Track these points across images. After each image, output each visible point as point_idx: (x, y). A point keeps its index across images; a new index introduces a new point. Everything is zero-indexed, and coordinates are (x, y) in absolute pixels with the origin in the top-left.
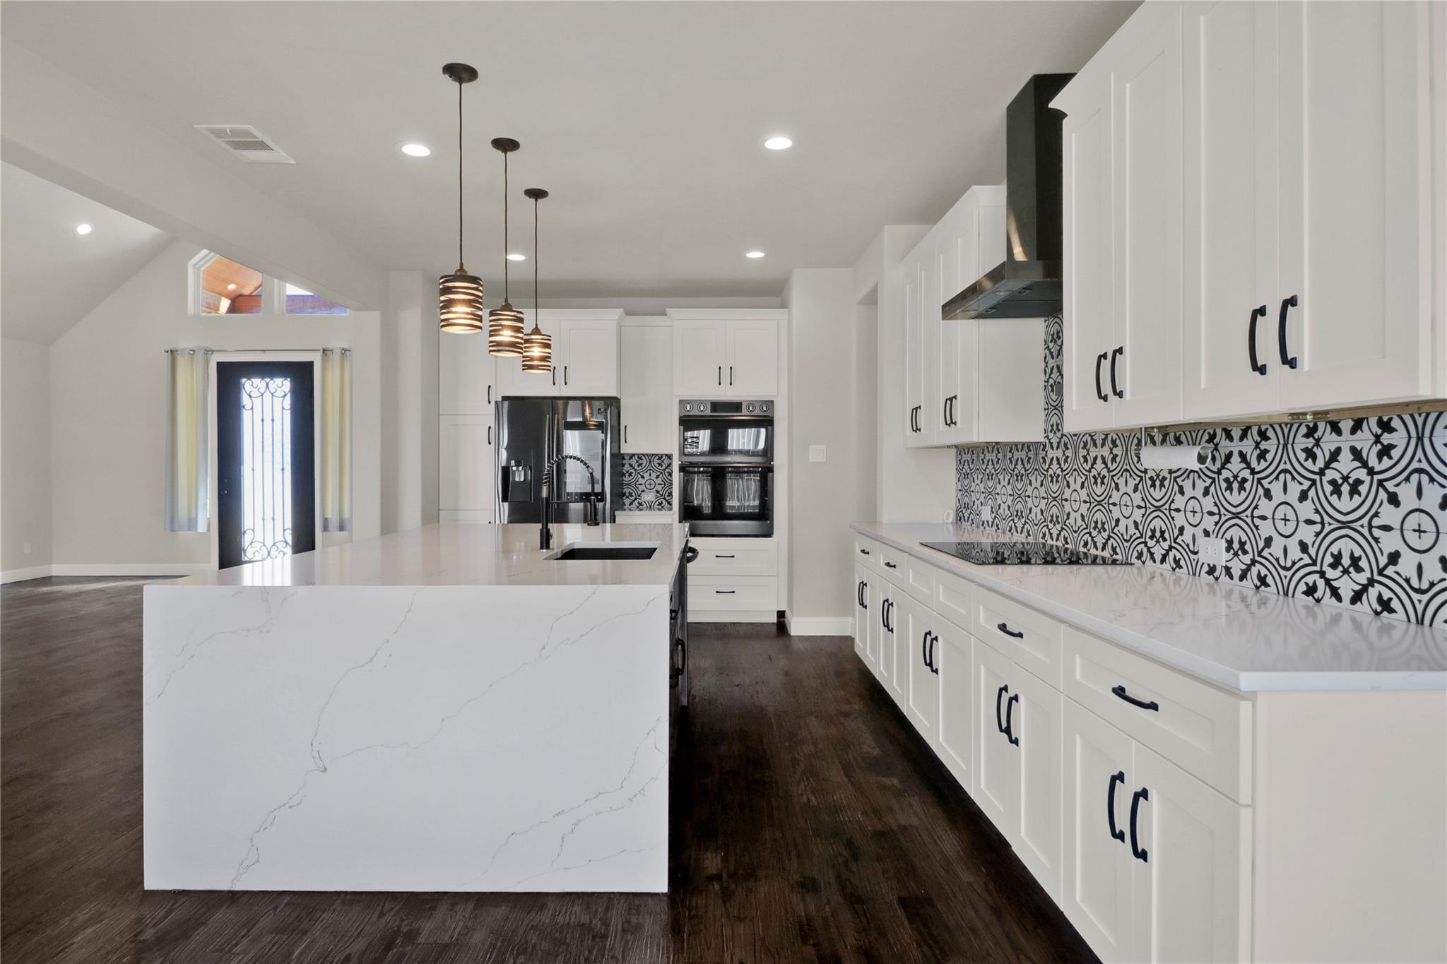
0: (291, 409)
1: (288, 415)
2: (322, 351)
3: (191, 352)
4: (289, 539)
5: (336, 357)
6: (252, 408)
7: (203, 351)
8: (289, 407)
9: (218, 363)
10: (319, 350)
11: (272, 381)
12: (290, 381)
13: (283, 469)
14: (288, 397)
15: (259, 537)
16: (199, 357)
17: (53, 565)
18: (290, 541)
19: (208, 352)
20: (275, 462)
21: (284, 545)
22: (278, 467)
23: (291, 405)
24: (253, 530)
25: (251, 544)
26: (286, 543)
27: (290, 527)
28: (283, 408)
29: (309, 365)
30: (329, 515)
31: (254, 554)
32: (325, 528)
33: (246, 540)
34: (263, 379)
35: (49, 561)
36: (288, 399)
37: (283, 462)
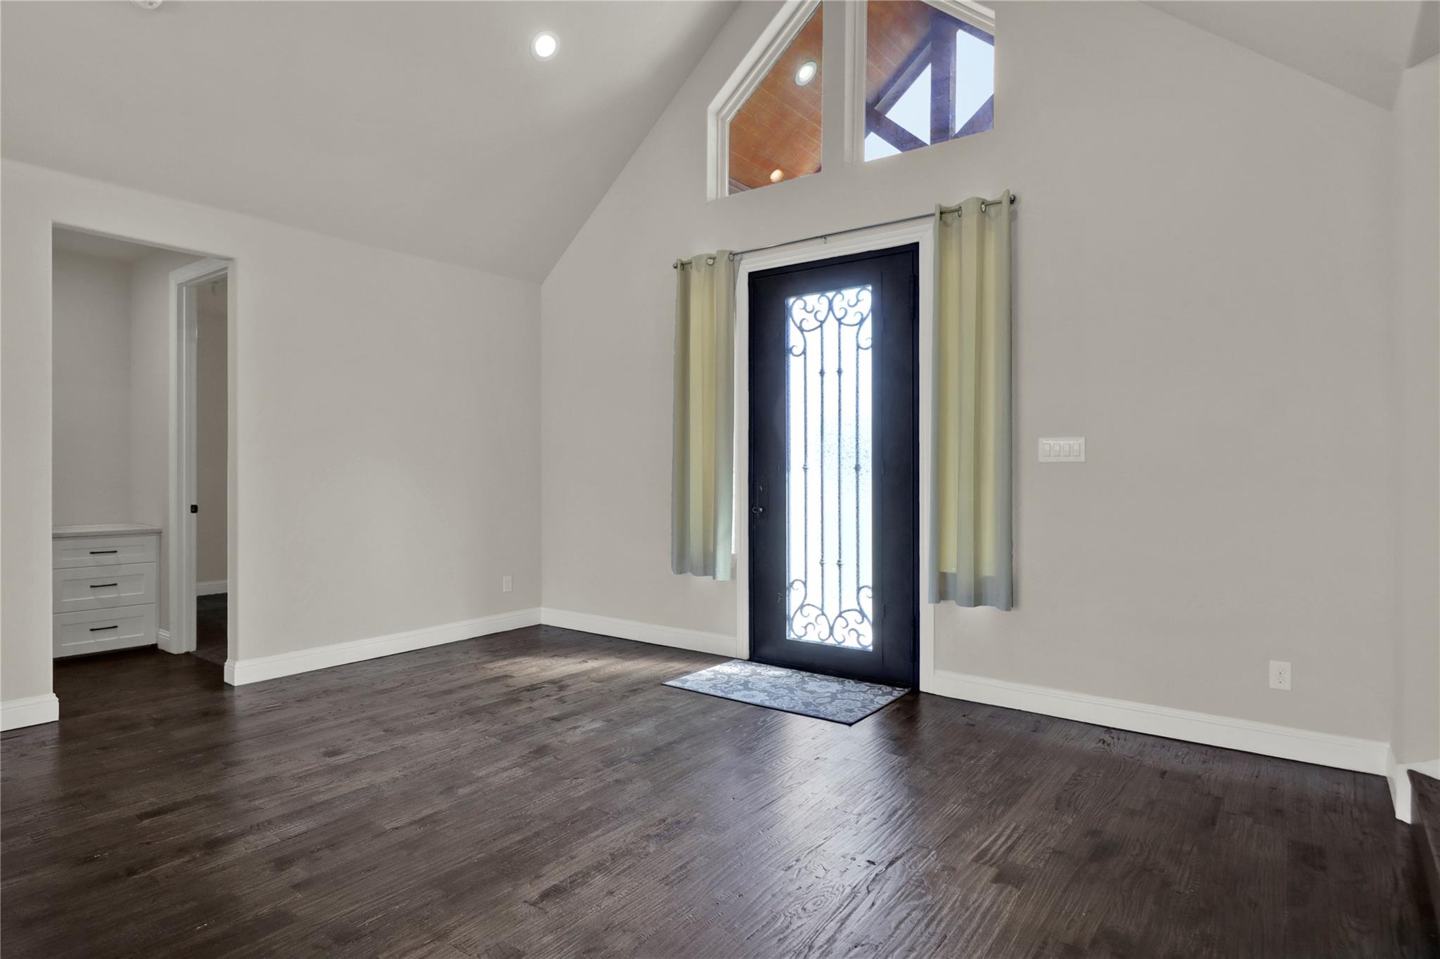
0: (873, 346)
1: (867, 358)
2: (938, 215)
3: (711, 262)
4: (868, 606)
5: (970, 221)
6: (804, 352)
7: (727, 255)
8: (869, 343)
9: (751, 275)
10: (933, 215)
11: (839, 296)
12: (873, 293)
13: (857, 468)
14: (868, 324)
15: (814, 598)
16: (722, 267)
17: (542, 608)
18: (869, 610)
19: (734, 257)
20: (843, 455)
21: (859, 618)
22: (849, 464)
23: (873, 339)
24: (805, 584)
25: (802, 607)
26: (861, 612)
27: (870, 583)
28: (858, 347)
29: (911, 251)
30: (951, 567)
31: (805, 627)
32: (942, 594)
33: (794, 598)
34: (822, 295)
35: (537, 603)
36: (867, 329)
37: (857, 453)
